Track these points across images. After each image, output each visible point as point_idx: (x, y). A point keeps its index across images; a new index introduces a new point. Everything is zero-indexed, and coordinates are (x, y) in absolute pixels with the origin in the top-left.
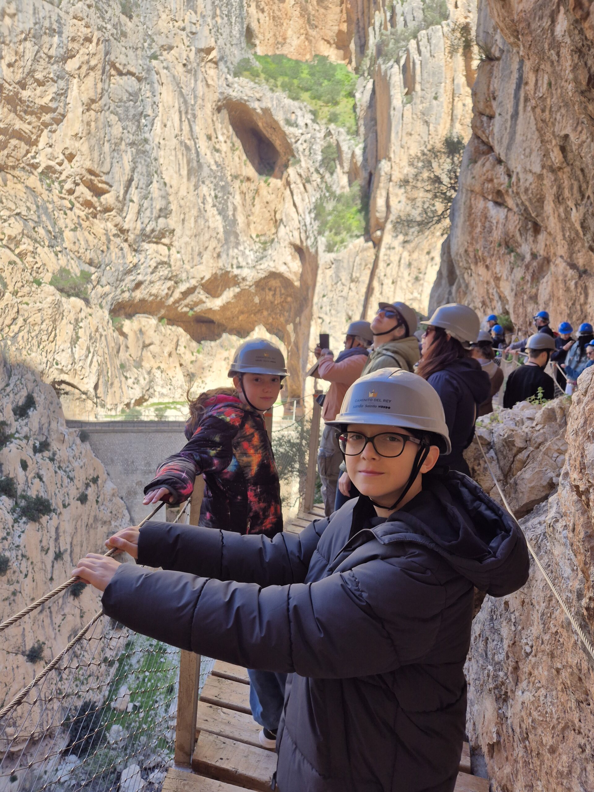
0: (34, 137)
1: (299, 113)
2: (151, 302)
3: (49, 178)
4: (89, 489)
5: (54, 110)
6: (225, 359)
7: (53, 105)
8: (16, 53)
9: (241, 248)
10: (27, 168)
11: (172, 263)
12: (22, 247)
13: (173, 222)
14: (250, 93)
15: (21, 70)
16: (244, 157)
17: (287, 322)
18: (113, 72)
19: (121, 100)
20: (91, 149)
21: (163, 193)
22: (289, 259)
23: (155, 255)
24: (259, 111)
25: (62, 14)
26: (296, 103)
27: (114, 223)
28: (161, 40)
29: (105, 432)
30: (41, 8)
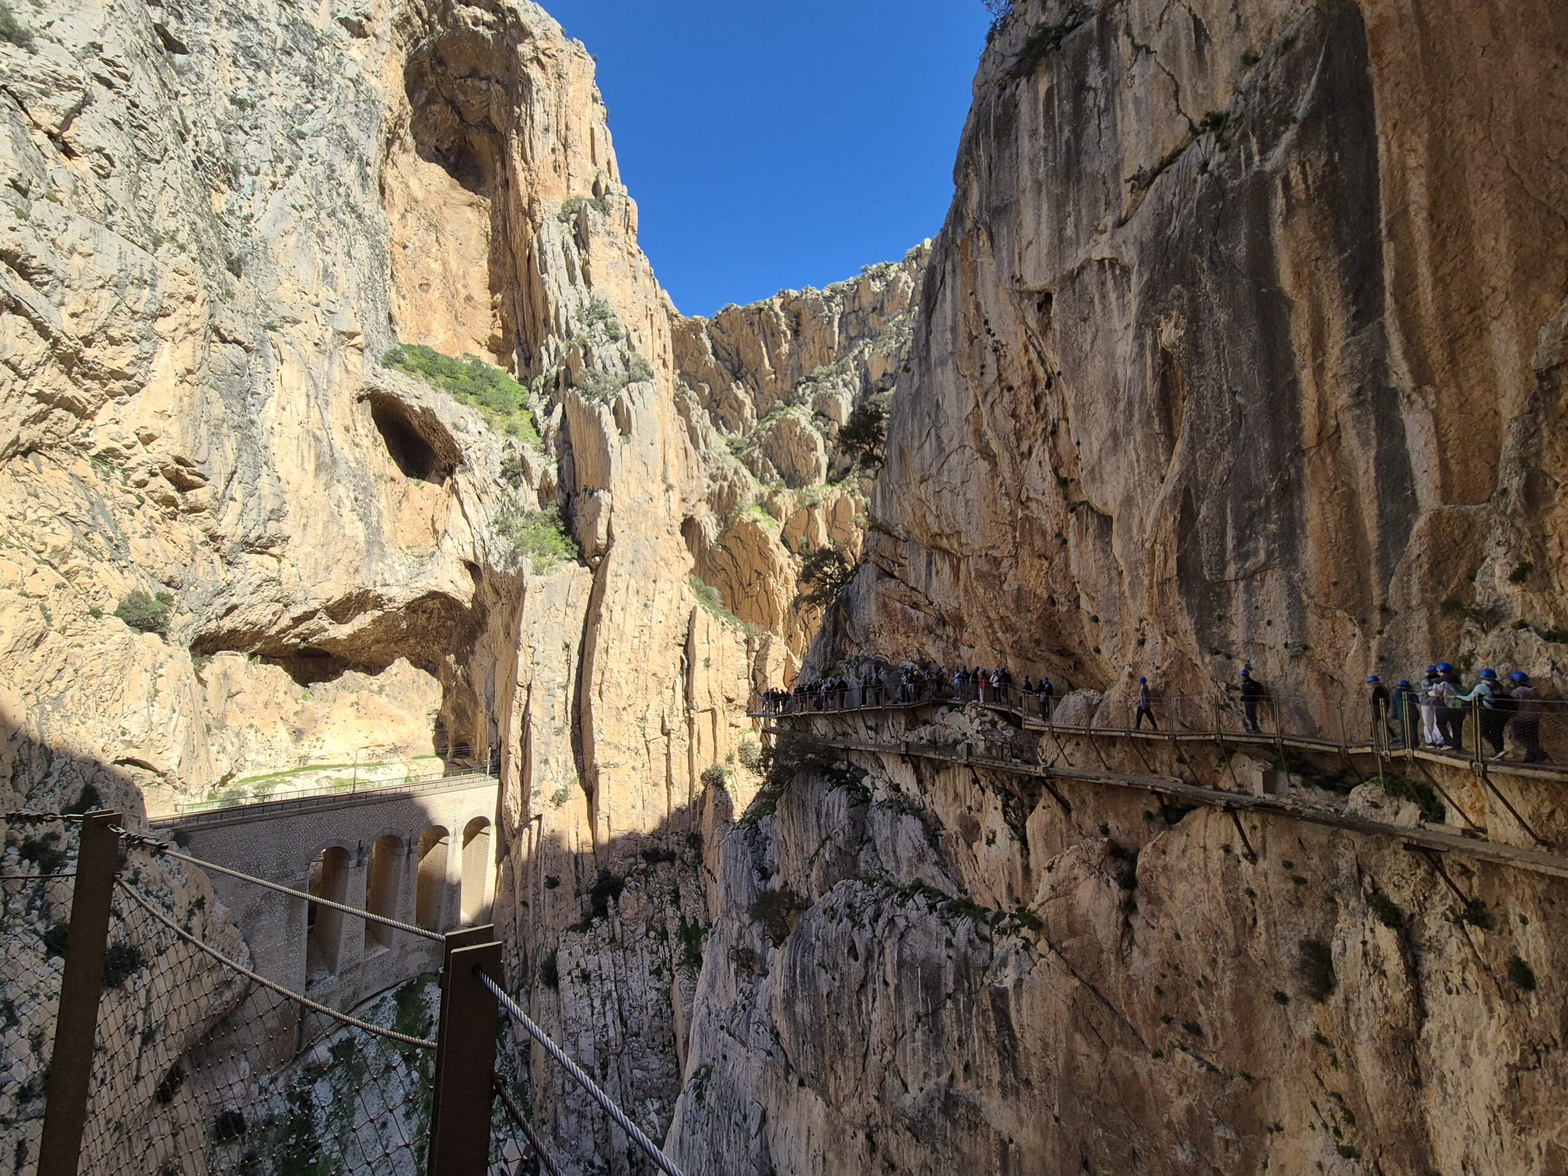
0: (91, 408)
1: (470, 419)
2: (245, 633)
3: (106, 463)
4: (195, 919)
5: (130, 378)
6: (352, 705)
7: (130, 371)
8: (87, 302)
9: (389, 561)
10: (73, 448)
11: (284, 580)
12: (72, 563)
13: (287, 527)
14: (406, 389)
15: (90, 323)
16: (388, 455)
17: (446, 652)
18: (215, 338)
19: (224, 373)
20: (184, 432)
21: (276, 490)
22: (457, 577)
23: (259, 569)
24: (417, 409)
25: (158, 264)
26: (465, 407)
27: (203, 527)
28: (283, 311)
29: (215, 827)
30: (129, 253)
